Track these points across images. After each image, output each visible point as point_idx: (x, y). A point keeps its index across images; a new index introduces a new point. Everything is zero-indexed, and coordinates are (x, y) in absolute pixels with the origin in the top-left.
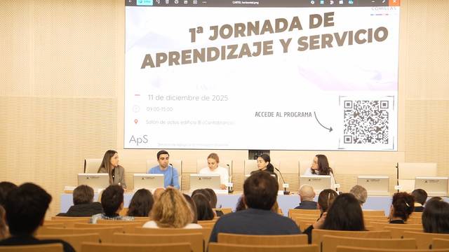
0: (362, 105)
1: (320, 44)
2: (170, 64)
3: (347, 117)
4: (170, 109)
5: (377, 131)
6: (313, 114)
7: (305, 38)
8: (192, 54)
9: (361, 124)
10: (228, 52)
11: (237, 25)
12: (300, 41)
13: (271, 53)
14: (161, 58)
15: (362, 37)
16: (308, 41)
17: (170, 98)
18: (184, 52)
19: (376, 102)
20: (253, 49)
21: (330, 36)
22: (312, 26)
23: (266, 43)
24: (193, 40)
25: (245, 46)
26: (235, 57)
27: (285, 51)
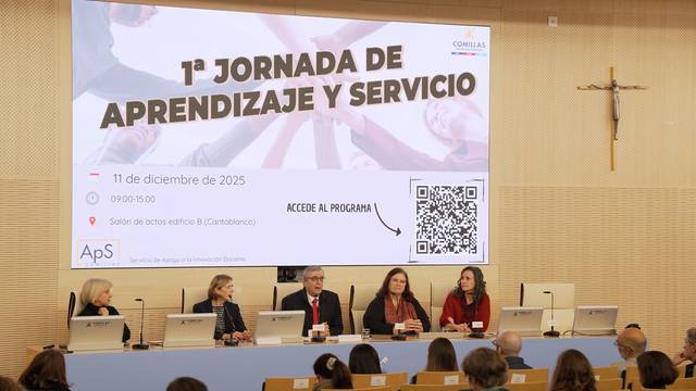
0: (441, 193)
1: (382, 95)
2: (151, 121)
3: (422, 212)
4: (151, 199)
5: (461, 234)
6: (373, 208)
7: (361, 85)
8: (186, 106)
9: (440, 222)
10: (244, 103)
11: (258, 60)
12: (353, 91)
13: (311, 107)
14: (135, 111)
15: (441, 86)
16: (365, 91)
17: (150, 179)
18: (174, 102)
19: (460, 188)
20: (284, 101)
21: (395, 83)
22: (371, 67)
23: (303, 91)
24: (189, 81)
25: (271, 94)
26: (256, 112)
27: (332, 105)
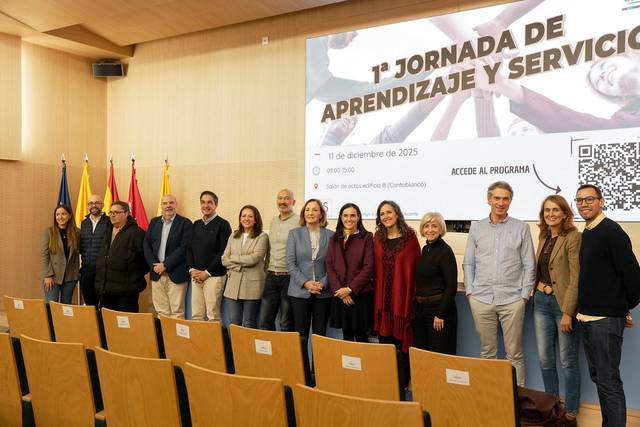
0: (608, 151)
1: (541, 65)
2: (352, 114)
3: (584, 170)
4: (351, 170)
5: (633, 191)
6: (531, 168)
7: (520, 59)
8: (375, 99)
9: (607, 179)
10: (417, 90)
11: (428, 55)
12: (512, 66)
13: (473, 86)
14: (342, 107)
15: (607, 46)
16: (524, 64)
17: (351, 156)
18: (366, 97)
19: (632, 145)
20: (449, 84)
21: (556, 52)
22: (529, 41)
23: (465, 73)
24: (377, 80)
25: (439, 80)
26: (427, 96)
27: (492, 81)
